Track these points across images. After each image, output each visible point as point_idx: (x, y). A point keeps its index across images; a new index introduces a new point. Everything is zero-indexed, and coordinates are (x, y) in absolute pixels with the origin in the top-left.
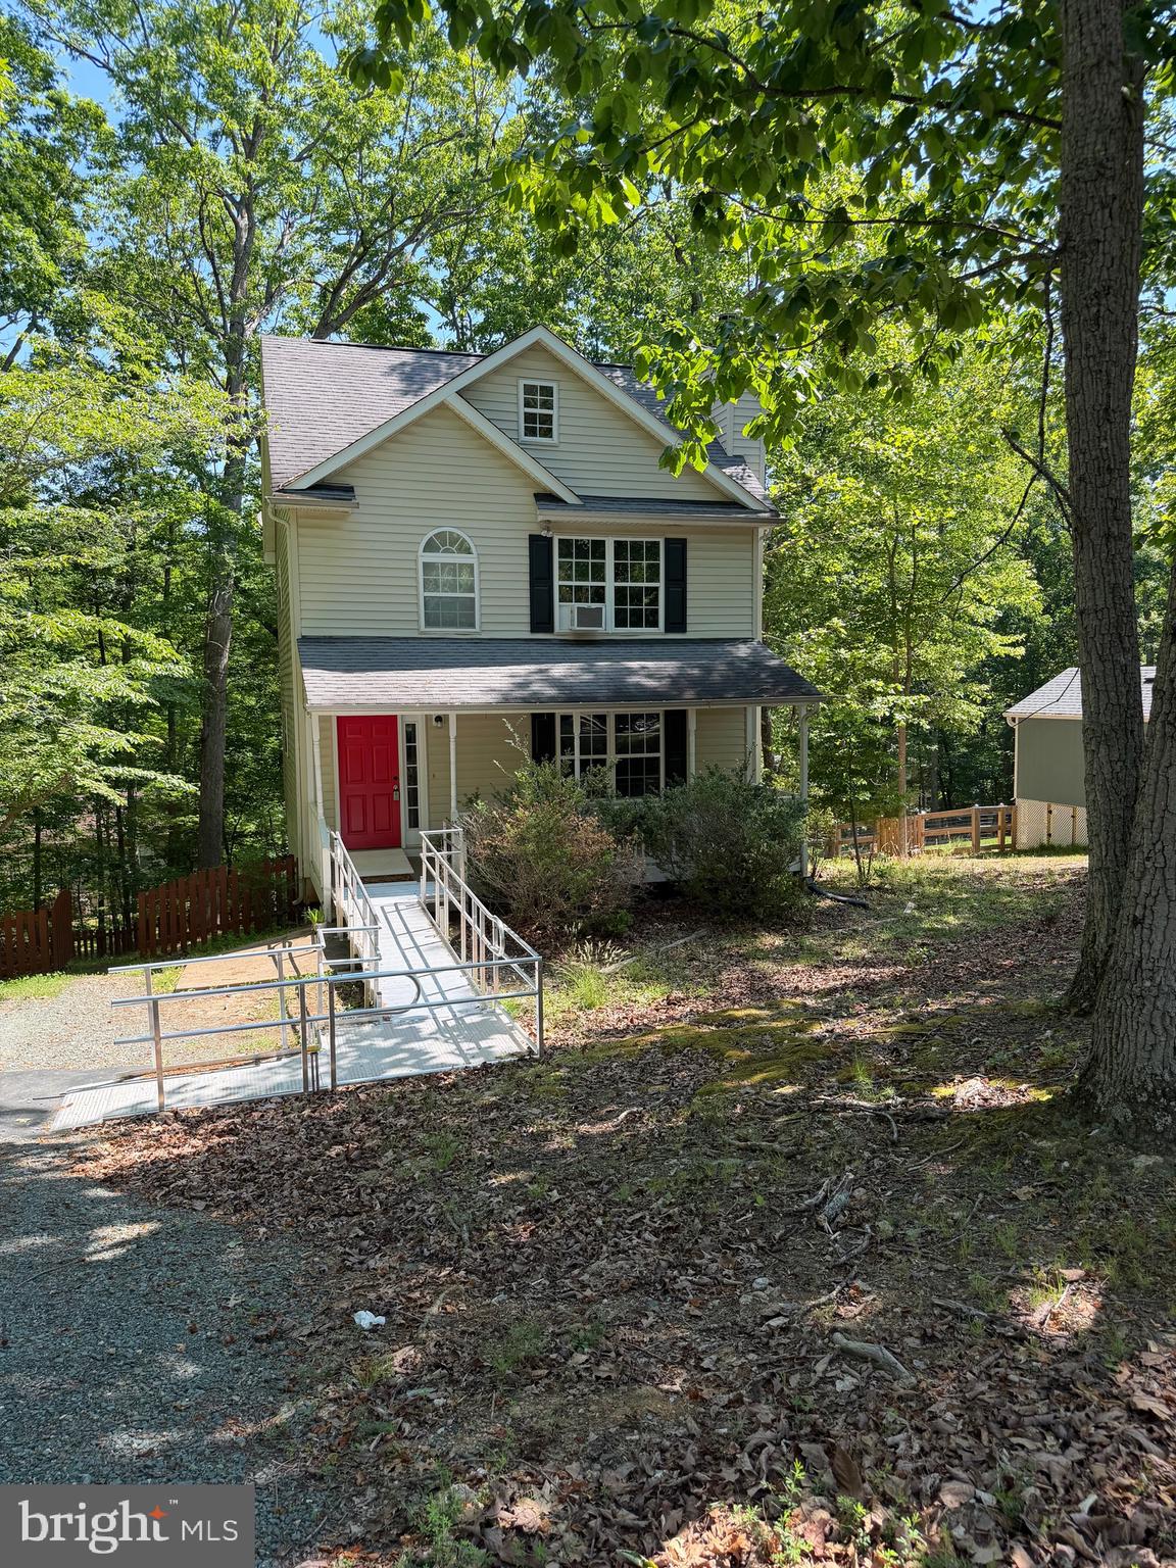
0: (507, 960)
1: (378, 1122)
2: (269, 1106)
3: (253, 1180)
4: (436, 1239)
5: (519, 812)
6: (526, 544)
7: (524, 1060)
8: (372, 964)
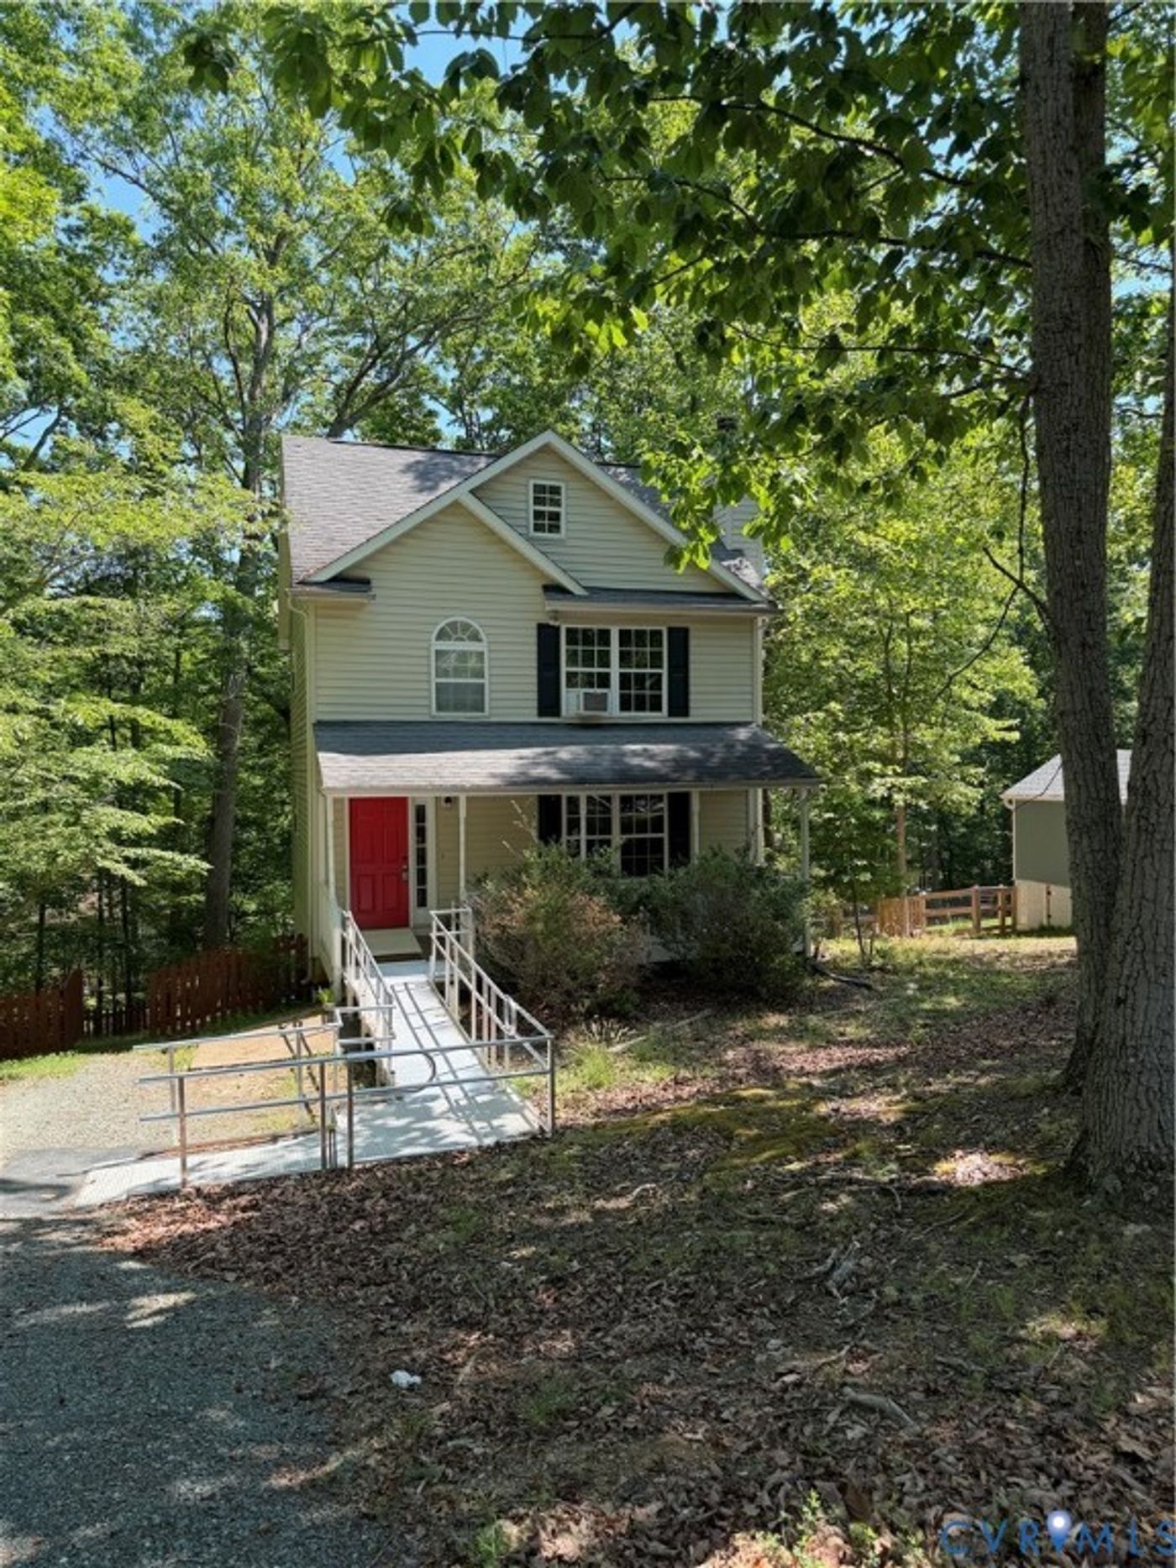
0: (518, 1038)
1: (398, 1198)
2: (287, 1183)
3: (282, 1252)
4: (462, 1306)
5: (529, 892)
6: (534, 632)
7: (536, 1138)
8: (386, 1043)
